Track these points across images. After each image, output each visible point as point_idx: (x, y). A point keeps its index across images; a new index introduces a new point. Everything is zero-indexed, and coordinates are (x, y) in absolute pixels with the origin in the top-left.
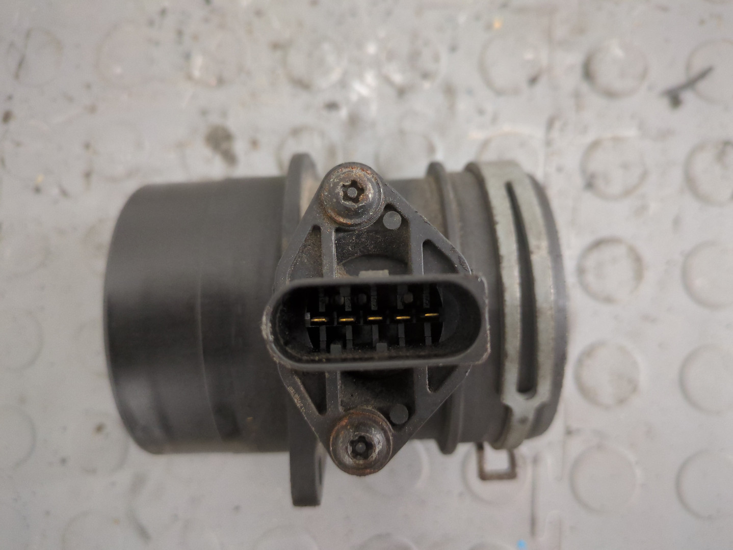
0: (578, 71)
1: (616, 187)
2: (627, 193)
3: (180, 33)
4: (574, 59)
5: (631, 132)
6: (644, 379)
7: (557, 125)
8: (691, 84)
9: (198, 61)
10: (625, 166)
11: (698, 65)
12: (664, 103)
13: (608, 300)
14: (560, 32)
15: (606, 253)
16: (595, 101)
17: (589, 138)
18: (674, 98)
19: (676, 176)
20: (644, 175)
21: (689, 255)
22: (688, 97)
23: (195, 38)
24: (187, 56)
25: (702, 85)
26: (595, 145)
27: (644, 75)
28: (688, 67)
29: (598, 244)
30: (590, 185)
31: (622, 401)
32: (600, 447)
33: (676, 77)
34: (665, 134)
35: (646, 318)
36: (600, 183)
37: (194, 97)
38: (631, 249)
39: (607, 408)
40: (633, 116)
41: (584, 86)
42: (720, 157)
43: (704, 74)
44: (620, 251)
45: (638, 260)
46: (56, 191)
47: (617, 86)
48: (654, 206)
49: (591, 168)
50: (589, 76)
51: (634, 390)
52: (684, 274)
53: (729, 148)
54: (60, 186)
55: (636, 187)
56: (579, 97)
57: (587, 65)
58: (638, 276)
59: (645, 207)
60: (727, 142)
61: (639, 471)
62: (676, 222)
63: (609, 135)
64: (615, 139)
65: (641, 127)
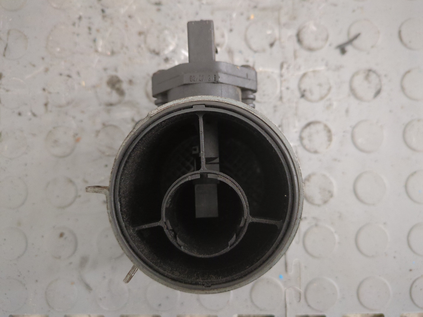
0: (295, 39)
1: (316, 96)
2: (322, 98)
3: (90, 29)
4: (292, 32)
5: (322, 68)
6: (335, 191)
7: (285, 66)
8: (350, 42)
9: (100, 43)
10: (320, 85)
11: (353, 33)
12: (338, 51)
13: (316, 152)
14: (284, 19)
15: (313, 128)
16: (303, 53)
17: (301, 73)
18: (342, 49)
19: (346, 88)
20: (329, 89)
21: (354, 127)
22: (349, 48)
23: (98, 31)
24: (95, 41)
25: (356, 42)
26: (304, 75)
27: (327, 39)
28: (348, 33)
29: (309, 124)
30: (303, 96)
31: (325, 202)
32: (316, 225)
33: (342, 39)
34: (338, 68)
35: (335, 160)
36: (307, 94)
37: (99, 61)
38: (326, 126)
39: (319, 206)
40: (323, 60)
41: (297, 46)
42: (367, 77)
43: (356, 37)
44: (320, 127)
45: (329, 131)
46: (29, 114)
47: (314, 45)
48: (335, 104)
49: (303, 87)
50: (299, 41)
51: (332, 196)
52: (353, 137)
53: (371, 73)
54: (31, 111)
55: (326, 95)
56: (295, 52)
57: (298, 35)
58: (330, 139)
59: (331, 105)
60: (370, 70)
61: (336, 236)
62: (347, 111)
63: (311, 70)
64: (314, 72)
65: (327, 65)
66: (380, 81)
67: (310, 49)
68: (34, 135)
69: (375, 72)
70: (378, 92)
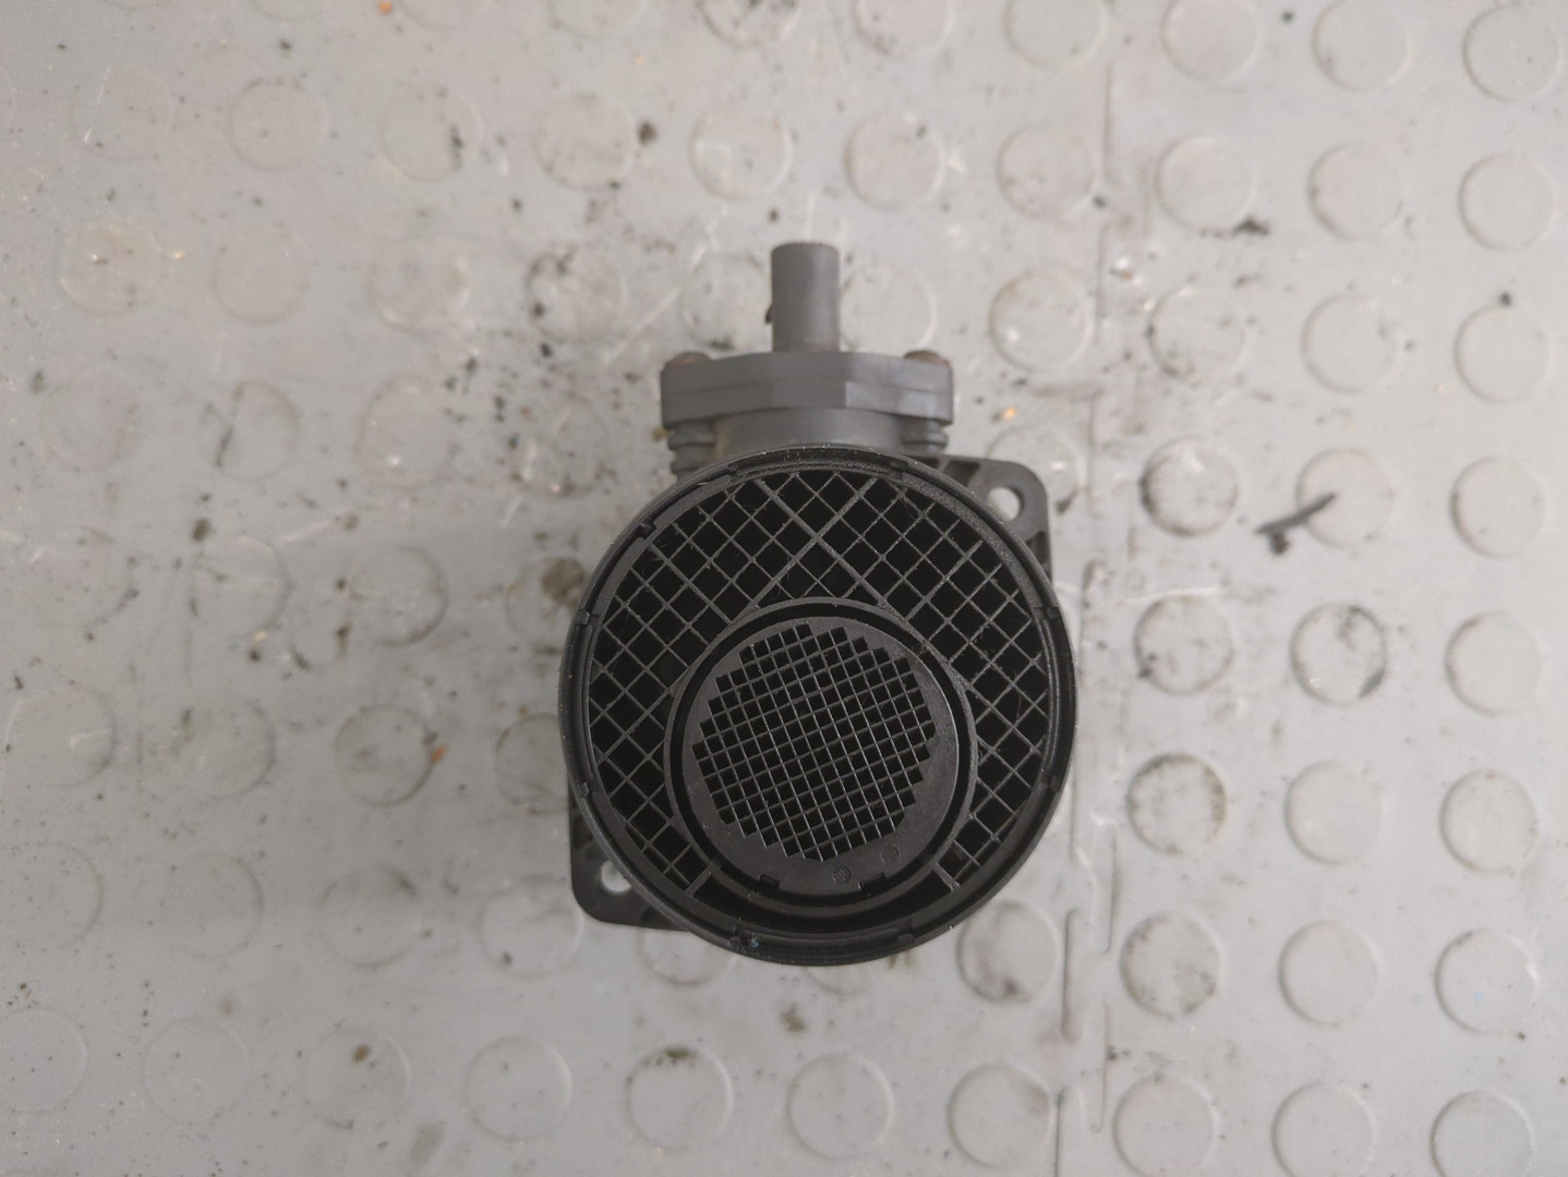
0: (1135, 493)
1: (1186, 678)
2: (1202, 686)
3: (500, 403)
4: (1129, 472)
5: (1210, 591)
6: (1223, 976)
7: (1099, 575)
8: (1302, 517)
9: (532, 452)
10: (1201, 644)
11: (1313, 492)
12: (1262, 544)
13: (1173, 850)
14: (1106, 430)
15: (1169, 777)
16: (1156, 540)
17: (1145, 601)
18: (1277, 537)
19: (1278, 660)
20: (1228, 661)
21: (1293, 784)
22: (1297, 536)
23: (525, 411)
24: (513, 443)
25: (1320, 520)
26: (1155, 608)
27: (1231, 503)
28: (1299, 489)
29: (1156, 764)
30: (1145, 673)
31: (1190, 1008)
32: (1158, 1079)
33: (1280, 506)
34: (1261, 595)
35: (1229, 879)
36: (1161, 670)
37: (523, 509)
38: (1209, 772)
39: (1170, 1017)
40: (1214, 566)
41: (1141, 517)
42: (1345, 631)
43: (1323, 503)
44: (1191, 775)
45: (1218, 789)
46: (286, 658)
47: (1191, 518)
48: (1242, 704)
49: (1149, 645)
50: (1148, 502)
51: (1211, 991)
52: (1288, 812)
53: (1358, 618)
54: (293, 650)
55: (1217, 676)
56: (1132, 534)
57: (1145, 482)
58: (1219, 813)
59: (1229, 707)
60: (1356, 610)
61: (1215, 1115)
62: (1277, 731)
63: (1178, 592)
64: (1185, 600)
65: (1225, 583)
66: (1384, 644)
67: (1180, 531)
68: (297, 727)
69: (1368, 616)
70: (1374, 682)
